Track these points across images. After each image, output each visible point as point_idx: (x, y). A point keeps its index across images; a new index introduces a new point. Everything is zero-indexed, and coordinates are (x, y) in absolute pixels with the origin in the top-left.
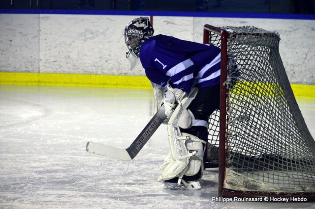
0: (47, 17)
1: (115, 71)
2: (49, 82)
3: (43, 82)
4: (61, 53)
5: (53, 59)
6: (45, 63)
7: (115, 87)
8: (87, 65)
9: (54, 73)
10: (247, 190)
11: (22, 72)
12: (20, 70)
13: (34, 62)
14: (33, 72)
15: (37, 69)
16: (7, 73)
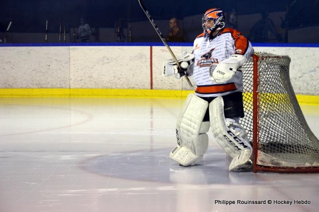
0: (76, 49)
1: (125, 86)
2: (77, 95)
3: (73, 95)
4: (86, 74)
5: (79, 78)
6: (74, 81)
7: (125, 97)
8: (104, 82)
9: (80, 88)
10: (273, 166)
11: (58, 88)
12: (56, 86)
13: (66, 81)
14: (65, 88)
15: (68, 86)
16: (46, 89)
